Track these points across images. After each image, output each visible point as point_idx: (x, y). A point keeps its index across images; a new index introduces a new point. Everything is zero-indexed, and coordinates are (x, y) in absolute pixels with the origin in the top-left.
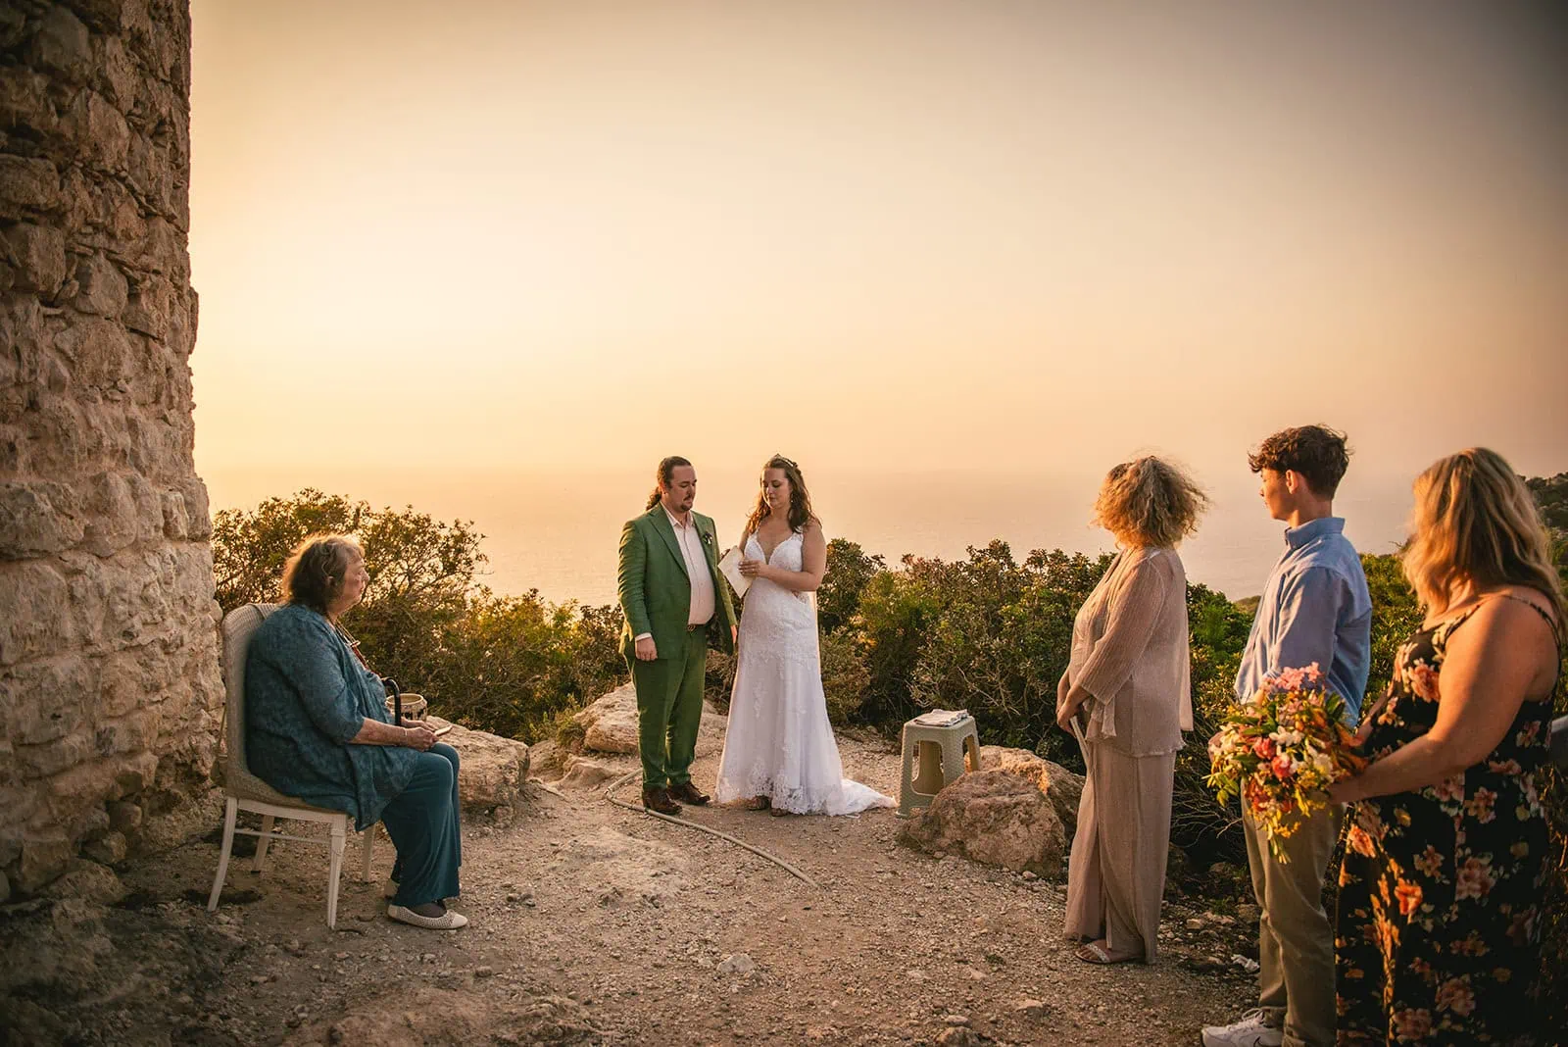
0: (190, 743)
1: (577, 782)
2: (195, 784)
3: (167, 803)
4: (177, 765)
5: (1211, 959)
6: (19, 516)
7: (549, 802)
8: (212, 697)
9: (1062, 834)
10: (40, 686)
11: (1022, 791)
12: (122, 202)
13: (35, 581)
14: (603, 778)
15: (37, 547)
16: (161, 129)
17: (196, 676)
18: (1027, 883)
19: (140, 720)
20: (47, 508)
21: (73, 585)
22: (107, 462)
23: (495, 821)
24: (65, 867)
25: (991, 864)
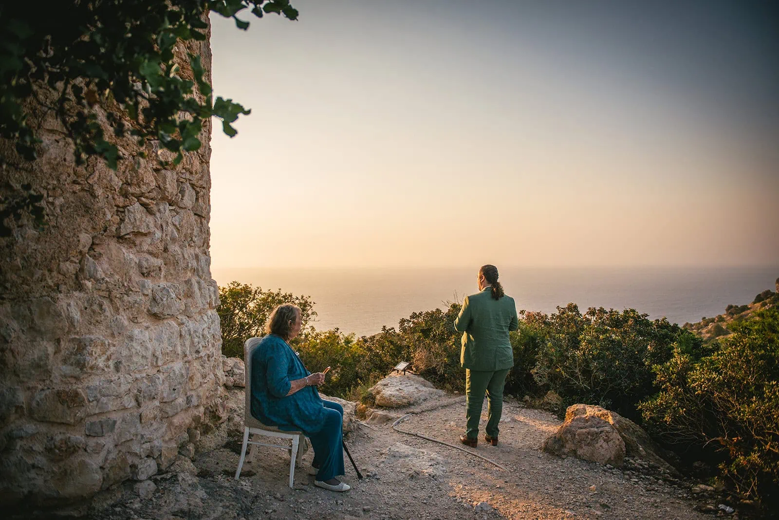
0: (215, 402)
1: (375, 421)
2: (216, 421)
3: (206, 430)
4: (210, 412)
5: (709, 506)
6: (165, 299)
7: (366, 431)
8: (221, 381)
9: (624, 446)
10: (169, 375)
11: (603, 426)
12: (195, 158)
13: (168, 328)
14: (388, 419)
15: (170, 313)
16: (205, 124)
17: (215, 371)
18: (609, 470)
19: (201, 391)
20: (174, 296)
21: (181, 330)
22: (189, 274)
23: (348, 439)
24: (176, 459)
25: (590, 462)
